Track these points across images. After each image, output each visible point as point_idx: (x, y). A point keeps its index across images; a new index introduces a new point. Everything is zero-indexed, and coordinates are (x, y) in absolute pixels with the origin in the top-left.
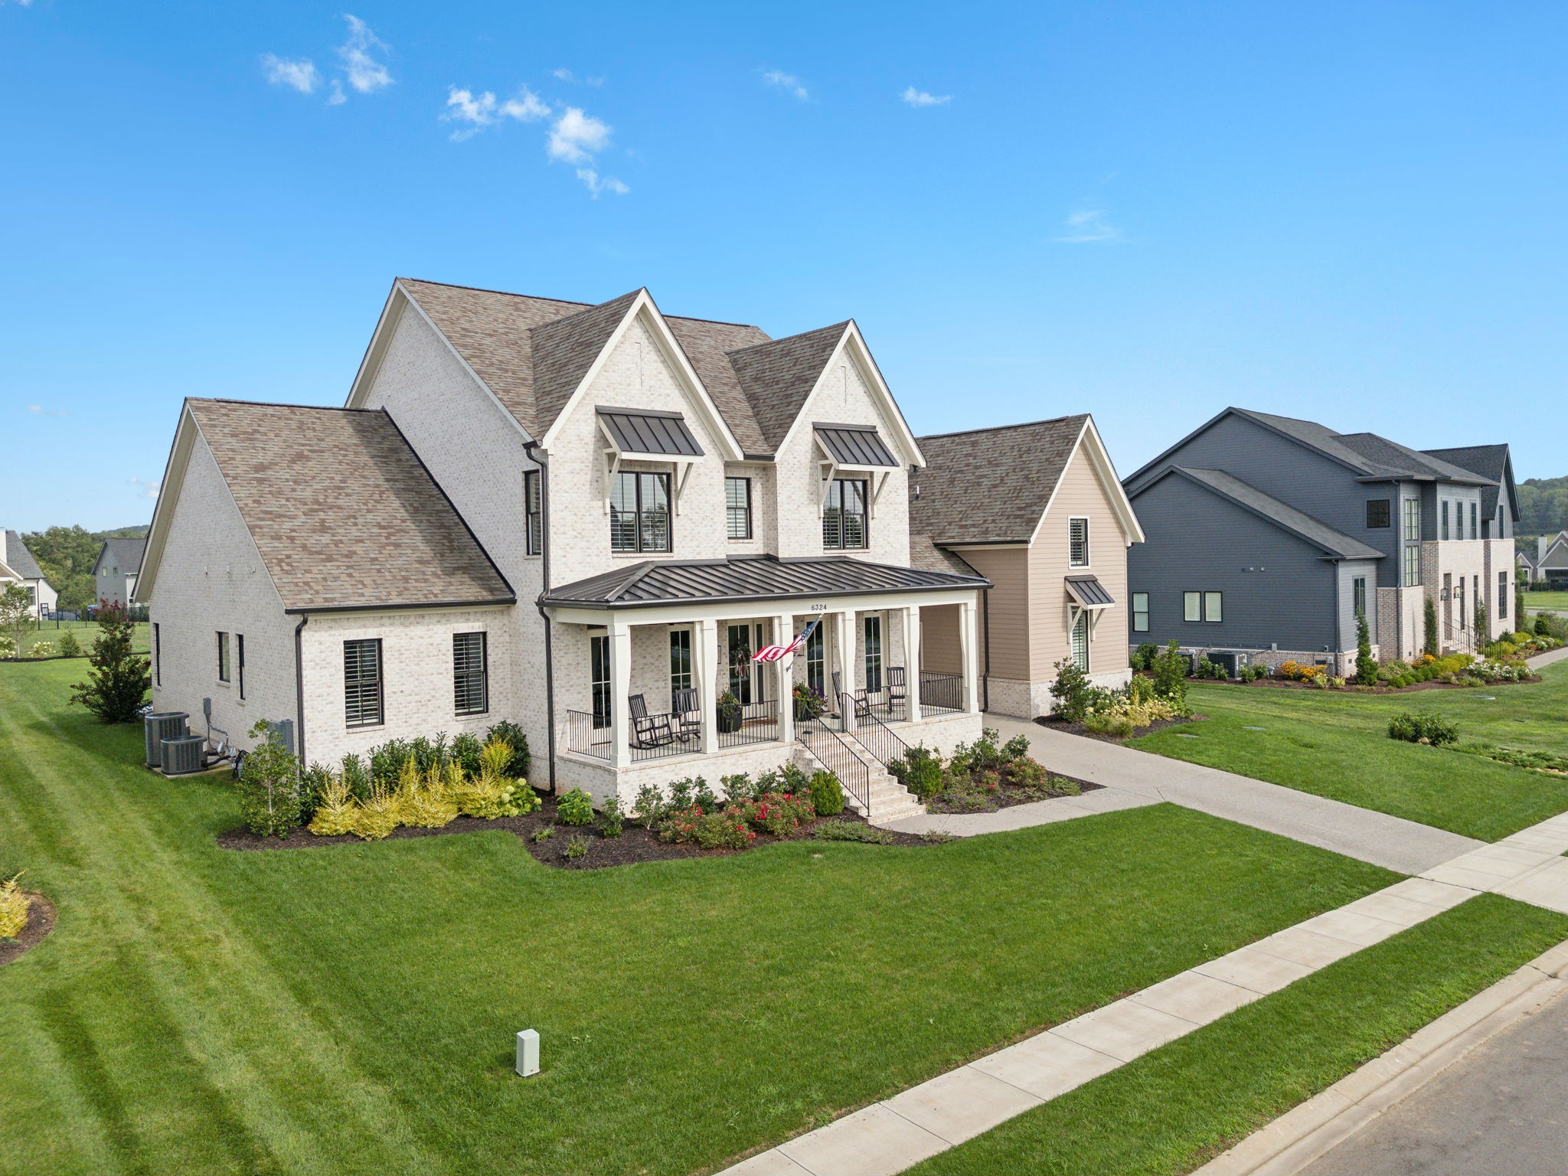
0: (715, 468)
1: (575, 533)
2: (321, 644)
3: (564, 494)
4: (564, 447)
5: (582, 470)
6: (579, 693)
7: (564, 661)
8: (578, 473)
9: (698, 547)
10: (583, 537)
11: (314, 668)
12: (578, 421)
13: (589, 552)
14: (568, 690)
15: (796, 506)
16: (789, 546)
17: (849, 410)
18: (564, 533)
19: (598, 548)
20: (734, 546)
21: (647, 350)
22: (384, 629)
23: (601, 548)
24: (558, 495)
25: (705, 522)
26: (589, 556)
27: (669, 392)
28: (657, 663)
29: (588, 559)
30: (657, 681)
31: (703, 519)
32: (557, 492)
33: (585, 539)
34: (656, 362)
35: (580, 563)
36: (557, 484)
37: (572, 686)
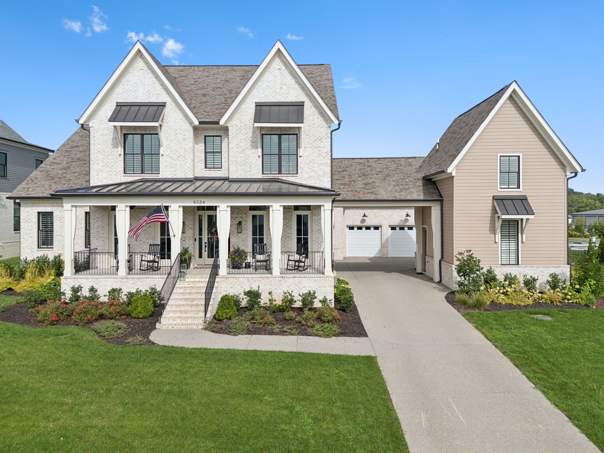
0: (187, 130)
1: (103, 164)
2: (28, 212)
3: (98, 145)
4: (98, 123)
5: (108, 133)
6: (103, 241)
7: (96, 225)
8: (106, 135)
9: (175, 171)
10: (107, 166)
11: (25, 222)
12: (107, 110)
13: (111, 173)
14: (97, 239)
15: (242, 150)
16: (236, 171)
17: (283, 94)
18: (97, 164)
19: (116, 171)
20: (209, 172)
21: (147, 72)
22: (54, 208)
23: (117, 171)
24: (95, 146)
25: (179, 159)
26: (111, 175)
27: (158, 92)
28: (148, 230)
29: (110, 177)
30: (148, 239)
31: (179, 157)
32: (95, 144)
33: (109, 167)
34: (152, 78)
35: (106, 178)
36: (94, 141)
37: (100, 237)
